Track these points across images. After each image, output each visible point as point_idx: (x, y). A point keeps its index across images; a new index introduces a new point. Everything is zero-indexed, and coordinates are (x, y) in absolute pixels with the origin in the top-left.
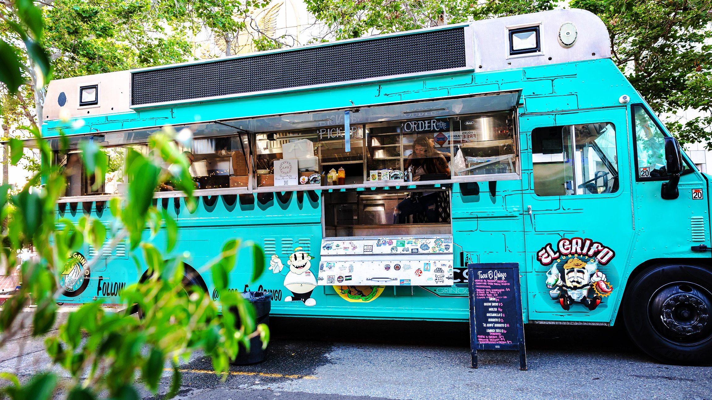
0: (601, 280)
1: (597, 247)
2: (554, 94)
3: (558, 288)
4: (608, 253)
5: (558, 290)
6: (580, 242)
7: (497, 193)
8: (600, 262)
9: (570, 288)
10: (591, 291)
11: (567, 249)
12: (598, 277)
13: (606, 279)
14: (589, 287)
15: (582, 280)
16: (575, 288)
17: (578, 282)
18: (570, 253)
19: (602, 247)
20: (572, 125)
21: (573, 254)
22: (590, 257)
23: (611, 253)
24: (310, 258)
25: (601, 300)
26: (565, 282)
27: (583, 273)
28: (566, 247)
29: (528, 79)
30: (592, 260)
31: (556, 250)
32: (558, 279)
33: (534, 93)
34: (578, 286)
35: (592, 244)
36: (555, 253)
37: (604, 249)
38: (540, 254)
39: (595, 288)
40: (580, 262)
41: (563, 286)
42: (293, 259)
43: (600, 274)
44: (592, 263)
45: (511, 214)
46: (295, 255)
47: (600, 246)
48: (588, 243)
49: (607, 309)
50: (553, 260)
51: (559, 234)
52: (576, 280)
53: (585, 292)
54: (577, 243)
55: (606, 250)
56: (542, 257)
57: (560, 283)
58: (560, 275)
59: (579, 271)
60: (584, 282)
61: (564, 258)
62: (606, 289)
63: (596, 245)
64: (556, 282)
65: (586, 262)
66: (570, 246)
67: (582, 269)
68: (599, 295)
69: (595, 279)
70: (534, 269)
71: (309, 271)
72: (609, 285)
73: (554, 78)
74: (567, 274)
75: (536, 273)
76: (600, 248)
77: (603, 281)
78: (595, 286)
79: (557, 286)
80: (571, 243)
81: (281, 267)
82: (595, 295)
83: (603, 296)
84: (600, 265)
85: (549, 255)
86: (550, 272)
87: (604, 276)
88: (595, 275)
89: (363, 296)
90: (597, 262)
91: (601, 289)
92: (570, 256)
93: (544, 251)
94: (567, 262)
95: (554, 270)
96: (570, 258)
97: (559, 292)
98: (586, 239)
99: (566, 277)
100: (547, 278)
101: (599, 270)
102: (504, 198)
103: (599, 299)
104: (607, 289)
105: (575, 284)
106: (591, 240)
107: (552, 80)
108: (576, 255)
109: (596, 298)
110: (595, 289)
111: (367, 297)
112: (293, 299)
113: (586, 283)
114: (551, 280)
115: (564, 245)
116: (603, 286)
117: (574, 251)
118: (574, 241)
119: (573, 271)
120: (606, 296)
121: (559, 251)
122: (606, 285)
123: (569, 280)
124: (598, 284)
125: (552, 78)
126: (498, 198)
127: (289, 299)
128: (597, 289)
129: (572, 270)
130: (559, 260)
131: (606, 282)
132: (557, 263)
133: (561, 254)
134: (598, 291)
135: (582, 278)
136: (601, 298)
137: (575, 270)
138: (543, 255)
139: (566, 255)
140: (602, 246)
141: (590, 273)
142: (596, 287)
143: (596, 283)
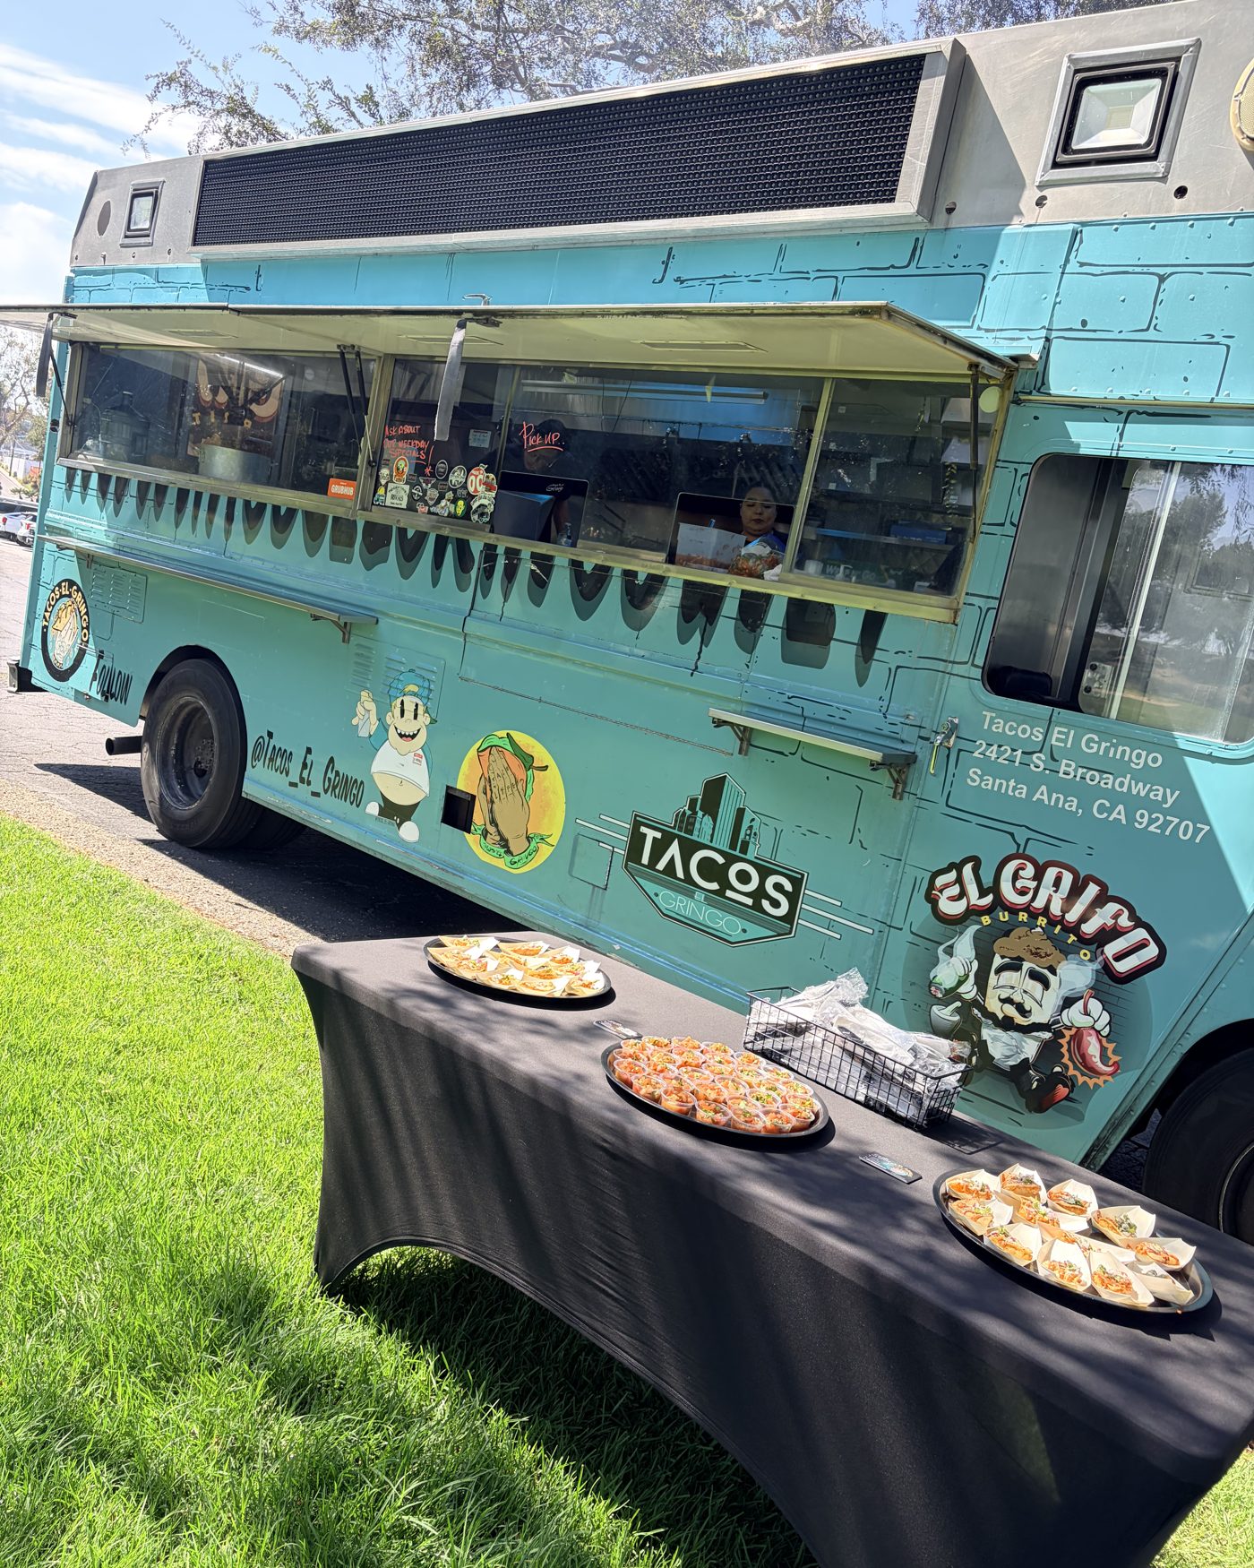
0: (1093, 1028)
1: (1116, 916)
2: (1151, 334)
3: (958, 1004)
4: (1142, 945)
5: (957, 1010)
6: (1068, 879)
7: (877, 655)
8: (1107, 969)
9: (992, 1016)
10: (1049, 1051)
11: (1022, 892)
12: (1086, 1013)
13: (1107, 1029)
14: (1047, 1035)
15: (1035, 1007)
16: (1007, 1024)
17: (1020, 1008)
18: (1027, 908)
19: (1130, 918)
20: (1174, 462)
21: (1033, 915)
22: (1084, 941)
23: (1152, 951)
24: (429, 719)
25: (1072, 1091)
26: (984, 995)
27: (1046, 985)
28: (1019, 884)
29: (1082, 264)
30: (1085, 954)
31: (988, 881)
32: (967, 976)
33: (1084, 323)
34: (1019, 1020)
35: (1101, 900)
36: (983, 894)
37: (1135, 927)
38: (940, 881)
39: (1066, 1047)
40: (1047, 947)
41: (975, 1003)
42: (397, 712)
43: (1095, 1006)
44: (1081, 963)
45: (894, 728)
46: (402, 703)
47: (1126, 913)
48: (1092, 890)
49: (1080, 1126)
50: (972, 913)
51: (1012, 835)
52: (1017, 998)
53: (1030, 1048)
54: (1057, 882)
55: (1141, 934)
56: (941, 891)
57: (969, 990)
58: (975, 965)
59: (1034, 975)
60: (1040, 1016)
61: (1004, 916)
62: (1097, 1060)
63: (1113, 907)
64: (960, 983)
65: (1066, 951)
66: (1035, 883)
67: (1046, 972)
68: (1071, 1072)
69: (1074, 1015)
70: (908, 923)
71: (420, 752)
72: (1110, 1053)
73: (1169, 270)
74: (998, 971)
75: (911, 938)
76: (1124, 921)
77: (1098, 1032)
78: (1068, 1038)
79: (959, 997)
80: (1039, 877)
81: (373, 725)
82: (1057, 1069)
83: (1081, 1079)
84: (1106, 979)
85: (963, 894)
86: (951, 947)
87: (1106, 1017)
88: (1079, 1005)
89: (509, 852)
90: (1096, 966)
91: (1083, 1056)
92: (1023, 917)
93: (953, 875)
94: (1007, 934)
95: (965, 946)
96: (1023, 924)
97: (957, 1018)
98: (1090, 879)
99: (993, 978)
100: (935, 962)
101: (1097, 991)
102: (893, 673)
103: (1065, 1085)
104: (1099, 1064)
105: (1011, 1011)
106: (1104, 887)
107: (1162, 279)
108: (1042, 921)
109: (1062, 1079)
110: (1064, 1050)
111: (516, 859)
112: (382, 812)
113: (1044, 1020)
114: (946, 974)
115: (1016, 877)
116: (1093, 1049)
117: (1039, 903)
118: (1051, 873)
119: (1018, 968)
120: (1091, 1082)
121: (995, 889)
122: (1103, 1050)
123: (999, 991)
124: (1078, 1036)
125: (1161, 271)
126: (877, 670)
127: (373, 808)
128: (1069, 1050)
129: (1014, 966)
130: (986, 920)
131: (1104, 1040)
132: (978, 927)
133: (999, 903)
134: (1071, 1059)
135: (1039, 998)
136: (1071, 1084)
137: (1026, 966)
138: (947, 886)
139: (1013, 910)
140: (1133, 916)
141: (1064, 992)
142: (1069, 1043)
143: (1074, 1030)
